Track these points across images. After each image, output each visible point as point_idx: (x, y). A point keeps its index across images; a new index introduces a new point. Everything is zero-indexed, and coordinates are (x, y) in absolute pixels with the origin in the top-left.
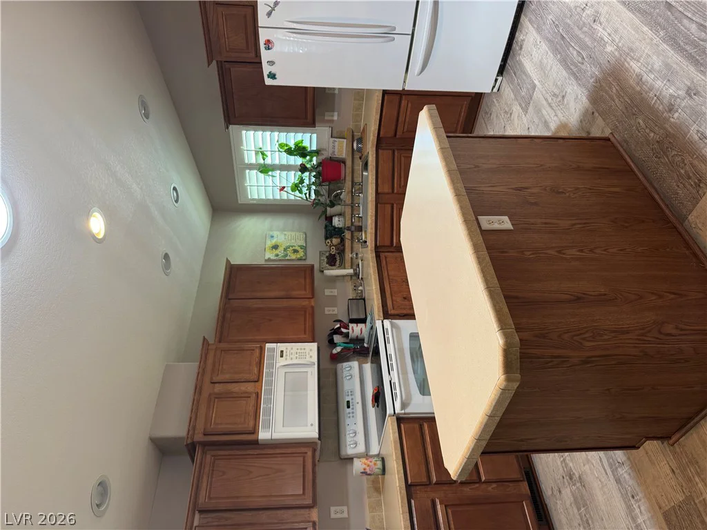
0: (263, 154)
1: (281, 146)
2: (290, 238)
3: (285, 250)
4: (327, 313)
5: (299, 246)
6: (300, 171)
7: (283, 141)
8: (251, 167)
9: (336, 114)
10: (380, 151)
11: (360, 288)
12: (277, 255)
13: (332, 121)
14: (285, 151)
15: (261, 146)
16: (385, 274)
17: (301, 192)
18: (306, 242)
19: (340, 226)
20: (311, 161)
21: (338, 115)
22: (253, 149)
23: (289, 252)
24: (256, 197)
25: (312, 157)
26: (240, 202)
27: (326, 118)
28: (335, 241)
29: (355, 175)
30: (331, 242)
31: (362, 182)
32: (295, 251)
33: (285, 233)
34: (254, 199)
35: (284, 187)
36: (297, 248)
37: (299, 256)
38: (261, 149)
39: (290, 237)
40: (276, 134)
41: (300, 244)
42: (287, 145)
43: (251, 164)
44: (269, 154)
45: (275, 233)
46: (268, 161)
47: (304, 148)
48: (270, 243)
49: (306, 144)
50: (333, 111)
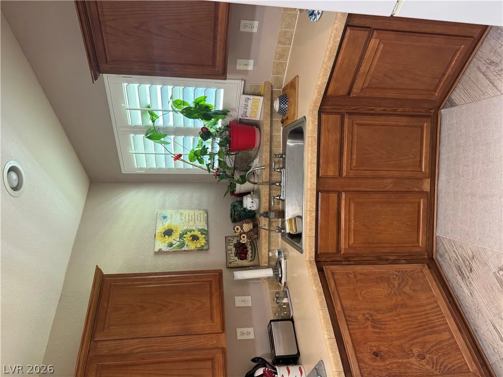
0: (151, 114)
1: (176, 103)
2: (187, 219)
3: (181, 236)
4: (239, 337)
5: (199, 230)
6: (201, 136)
7: (179, 97)
8: (136, 130)
9: (251, 62)
10: (323, 116)
11: (285, 300)
12: (171, 245)
13: (246, 72)
14: (182, 112)
15: (149, 103)
16: (338, 308)
17: (201, 161)
18: (207, 224)
19: (254, 209)
20: (215, 123)
21: (255, 65)
22: (139, 107)
23: (187, 238)
24: (145, 166)
25: (218, 120)
26: (123, 172)
27: (238, 67)
28: (247, 227)
29: (274, 144)
30: (242, 229)
31: (284, 153)
32: (195, 238)
33: (182, 211)
34: (141, 169)
35: (180, 156)
36: (197, 233)
37: (199, 246)
38: (149, 107)
39: (187, 217)
40: (170, 88)
41: (200, 228)
42: (184, 103)
43: (136, 127)
44: (160, 114)
45: (168, 213)
46: (160, 123)
47: (207, 108)
48: (161, 227)
49: (210, 102)
50: (249, 59)
